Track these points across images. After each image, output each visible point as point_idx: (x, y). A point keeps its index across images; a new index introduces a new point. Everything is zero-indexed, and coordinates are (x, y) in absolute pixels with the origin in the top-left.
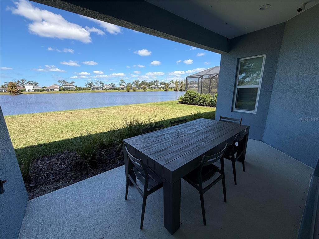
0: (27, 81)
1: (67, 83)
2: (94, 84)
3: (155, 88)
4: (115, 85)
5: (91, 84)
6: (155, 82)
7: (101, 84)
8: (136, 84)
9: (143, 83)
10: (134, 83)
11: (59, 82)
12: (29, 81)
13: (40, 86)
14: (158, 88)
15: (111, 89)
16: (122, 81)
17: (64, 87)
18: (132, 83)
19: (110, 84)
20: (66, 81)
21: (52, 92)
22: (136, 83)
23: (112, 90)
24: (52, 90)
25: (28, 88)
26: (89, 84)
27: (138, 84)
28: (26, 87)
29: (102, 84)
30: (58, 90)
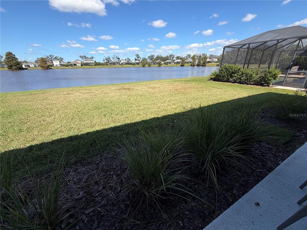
0: (54, 57)
1: (88, 58)
2: (111, 59)
3: (170, 63)
4: (131, 60)
5: (108, 59)
6: (170, 56)
7: (117, 59)
8: (151, 59)
9: (158, 58)
10: (149, 57)
11: (80, 57)
12: (56, 57)
13: (65, 61)
14: (174, 63)
15: (127, 64)
16: (138, 56)
17: (85, 62)
18: (147, 58)
19: (126, 59)
20: (87, 57)
21: (75, 67)
22: (151, 57)
23: (128, 65)
24: (75, 65)
25: (56, 63)
26: (106, 59)
27: (153, 59)
28: (54, 62)
29: (119, 59)
30: (80, 65)
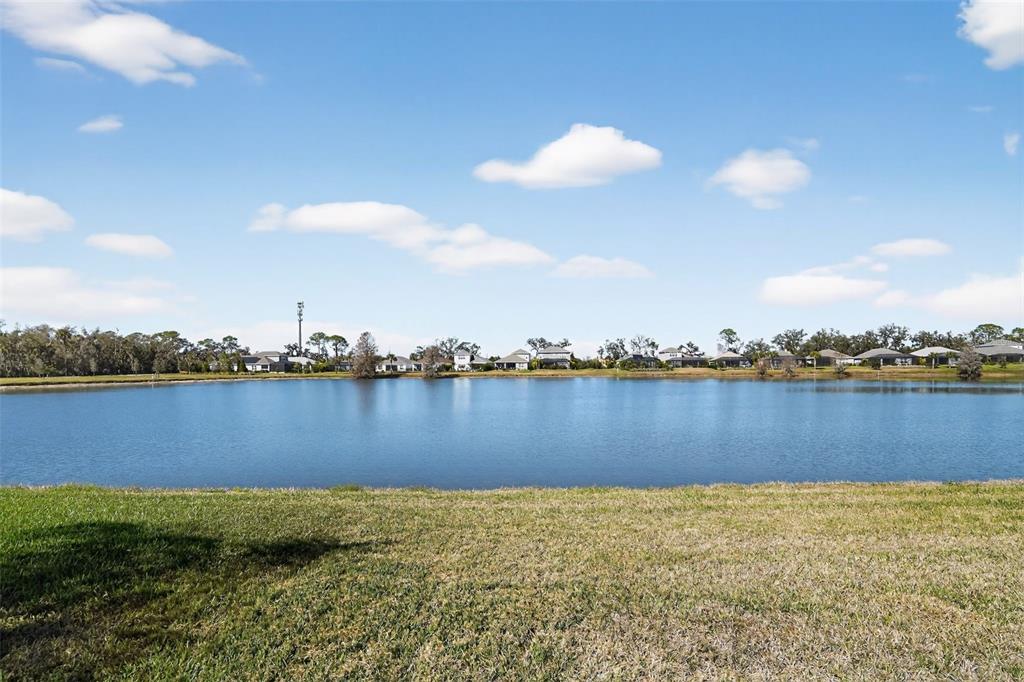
0: (459, 343)
1: (550, 344)
2: (628, 347)
3: (889, 360)
4: (701, 351)
5: (615, 350)
7: (649, 345)
8: (789, 346)
9: (821, 341)
10: (777, 340)
11: (529, 342)
12: (463, 343)
13: (485, 354)
14: (909, 361)
15: (685, 363)
16: (729, 334)
17: (543, 357)
18: (768, 341)
19: (682, 347)
20: (548, 340)
21: (511, 372)
22: (790, 341)
23: (690, 369)
24: (512, 366)
25: (462, 361)
26: (610, 348)
27: (797, 344)
28: (456, 358)
29: (653, 344)
30: (526, 366)
